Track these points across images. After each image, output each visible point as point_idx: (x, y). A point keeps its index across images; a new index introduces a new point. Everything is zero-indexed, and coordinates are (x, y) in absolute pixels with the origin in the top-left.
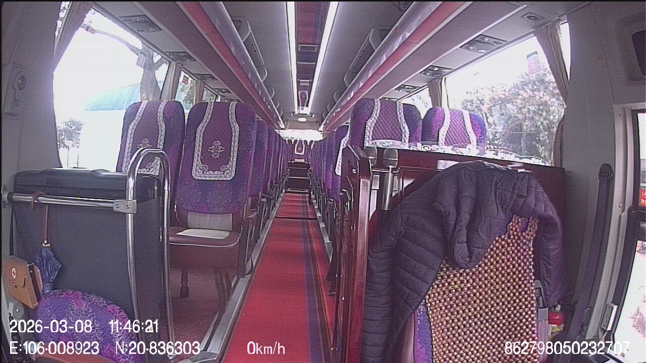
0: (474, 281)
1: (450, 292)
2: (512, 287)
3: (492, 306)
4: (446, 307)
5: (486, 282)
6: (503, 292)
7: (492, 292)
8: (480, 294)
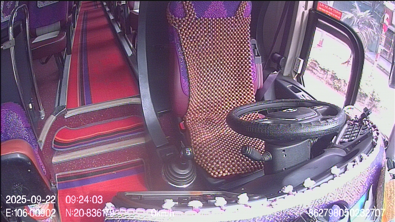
0: (214, 40)
1: (199, 46)
2: (236, 46)
3: (224, 56)
4: (196, 55)
5: (221, 41)
6: (231, 49)
7: (224, 47)
8: (217, 48)
